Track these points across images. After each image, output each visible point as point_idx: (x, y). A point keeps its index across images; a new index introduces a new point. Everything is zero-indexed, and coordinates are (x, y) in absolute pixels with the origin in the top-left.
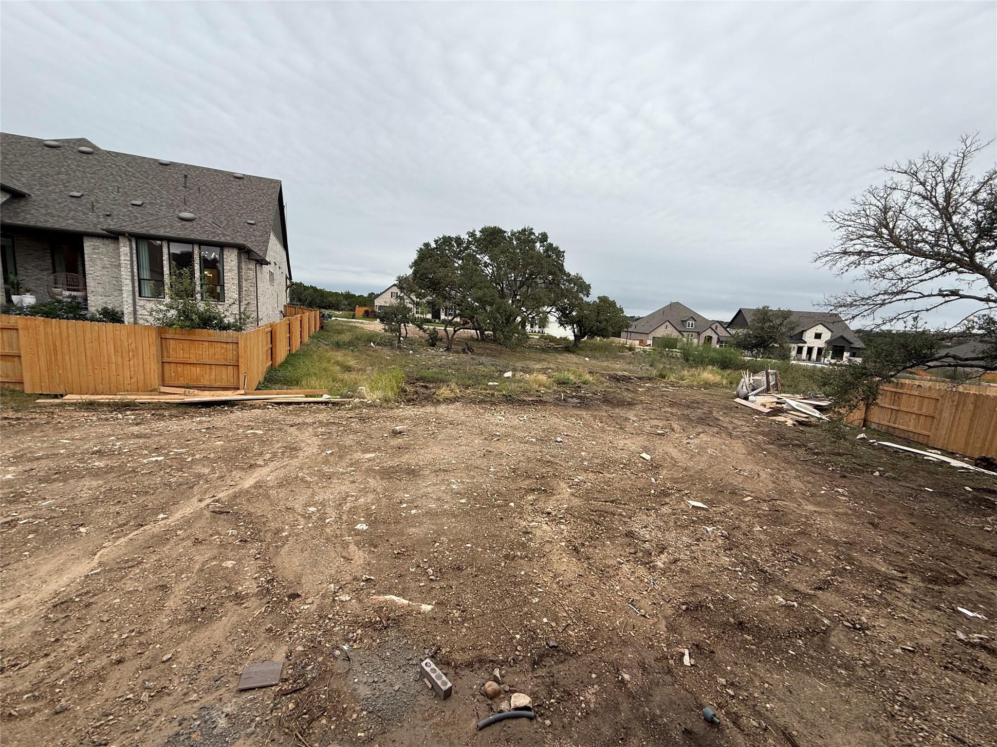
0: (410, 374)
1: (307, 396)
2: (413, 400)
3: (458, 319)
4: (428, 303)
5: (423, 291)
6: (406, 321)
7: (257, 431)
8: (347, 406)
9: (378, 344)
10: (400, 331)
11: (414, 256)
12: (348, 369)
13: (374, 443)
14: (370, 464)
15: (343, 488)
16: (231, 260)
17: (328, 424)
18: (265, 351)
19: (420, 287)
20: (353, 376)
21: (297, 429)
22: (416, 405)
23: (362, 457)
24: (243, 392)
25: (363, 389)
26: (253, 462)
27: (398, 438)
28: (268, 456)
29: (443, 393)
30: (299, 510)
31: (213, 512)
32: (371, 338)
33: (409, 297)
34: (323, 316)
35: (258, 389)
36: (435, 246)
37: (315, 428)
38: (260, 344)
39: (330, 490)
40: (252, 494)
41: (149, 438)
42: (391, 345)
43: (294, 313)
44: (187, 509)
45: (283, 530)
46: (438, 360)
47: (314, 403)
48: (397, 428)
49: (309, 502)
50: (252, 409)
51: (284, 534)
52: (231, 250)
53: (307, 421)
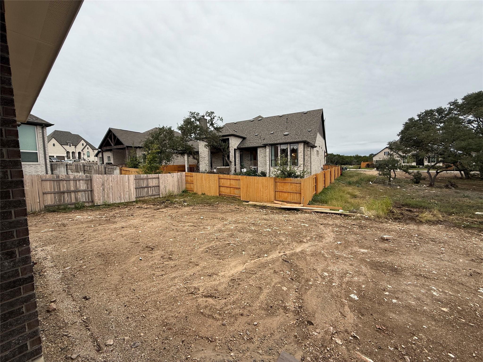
0: (398, 202)
1: (331, 210)
2: (399, 219)
3: (441, 164)
4: (413, 155)
5: (408, 149)
6: (394, 168)
7: (305, 225)
8: (352, 217)
9: (375, 183)
10: (390, 174)
11: (401, 128)
12: (355, 197)
13: (367, 243)
14: (363, 256)
15: (345, 267)
16: (301, 148)
17: (340, 226)
18: (312, 186)
19: (406, 147)
20: (357, 200)
21: (324, 226)
22: (401, 222)
23: (358, 250)
24: (302, 205)
25: (363, 209)
26: (302, 240)
27: (385, 243)
28: (309, 238)
29: (425, 216)
30: (319, 272)
31: (283, 260)
32: (370, 179)
33: (397, 153)
34: (342, 169)
35: (309, 204)
36: (418, 119)
37: (333, 228)
38: (310, 184)
39: (337, 266)
40: (299, 256)
41: (268, 221)
42: (383, 183)
43: (328, 168)
44: (275, 255)
45: (310, 280)
46: (421, 193)
47: (335, 214)
48: (385, 236)
49: (325, 269)
50: (306, 213)
51: (310, 283)
52: (301, 144)
53: (329, 223)
